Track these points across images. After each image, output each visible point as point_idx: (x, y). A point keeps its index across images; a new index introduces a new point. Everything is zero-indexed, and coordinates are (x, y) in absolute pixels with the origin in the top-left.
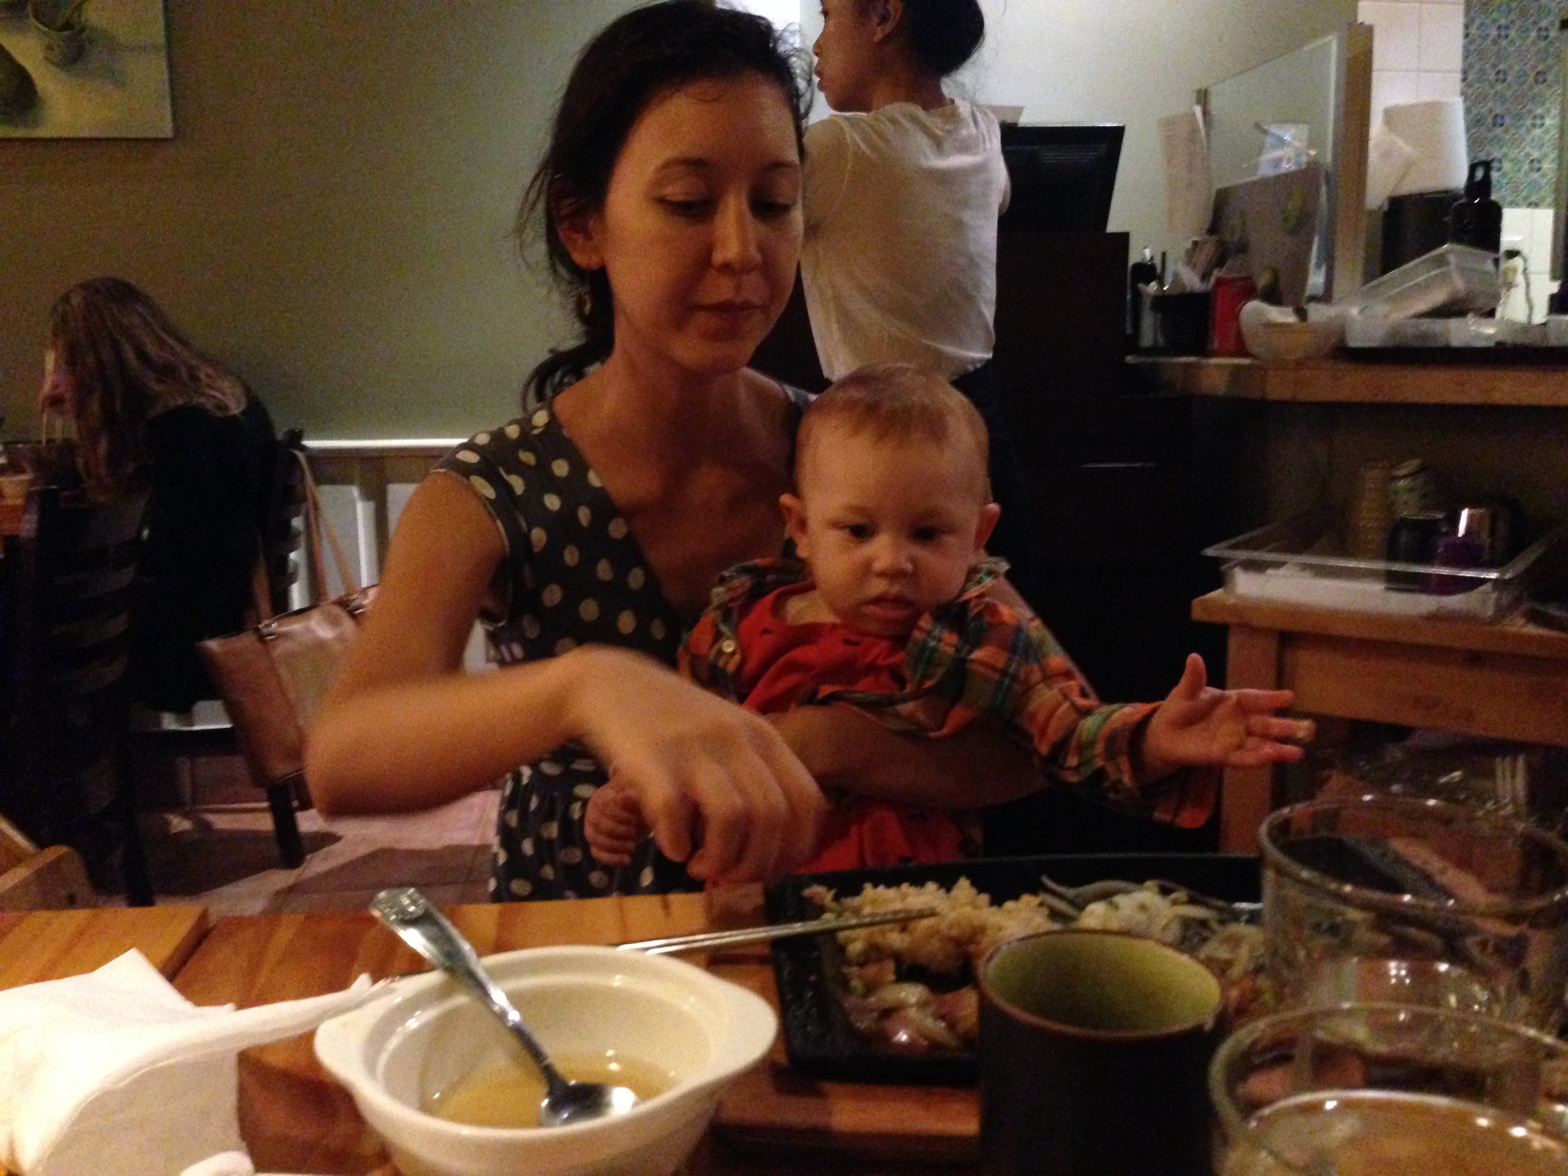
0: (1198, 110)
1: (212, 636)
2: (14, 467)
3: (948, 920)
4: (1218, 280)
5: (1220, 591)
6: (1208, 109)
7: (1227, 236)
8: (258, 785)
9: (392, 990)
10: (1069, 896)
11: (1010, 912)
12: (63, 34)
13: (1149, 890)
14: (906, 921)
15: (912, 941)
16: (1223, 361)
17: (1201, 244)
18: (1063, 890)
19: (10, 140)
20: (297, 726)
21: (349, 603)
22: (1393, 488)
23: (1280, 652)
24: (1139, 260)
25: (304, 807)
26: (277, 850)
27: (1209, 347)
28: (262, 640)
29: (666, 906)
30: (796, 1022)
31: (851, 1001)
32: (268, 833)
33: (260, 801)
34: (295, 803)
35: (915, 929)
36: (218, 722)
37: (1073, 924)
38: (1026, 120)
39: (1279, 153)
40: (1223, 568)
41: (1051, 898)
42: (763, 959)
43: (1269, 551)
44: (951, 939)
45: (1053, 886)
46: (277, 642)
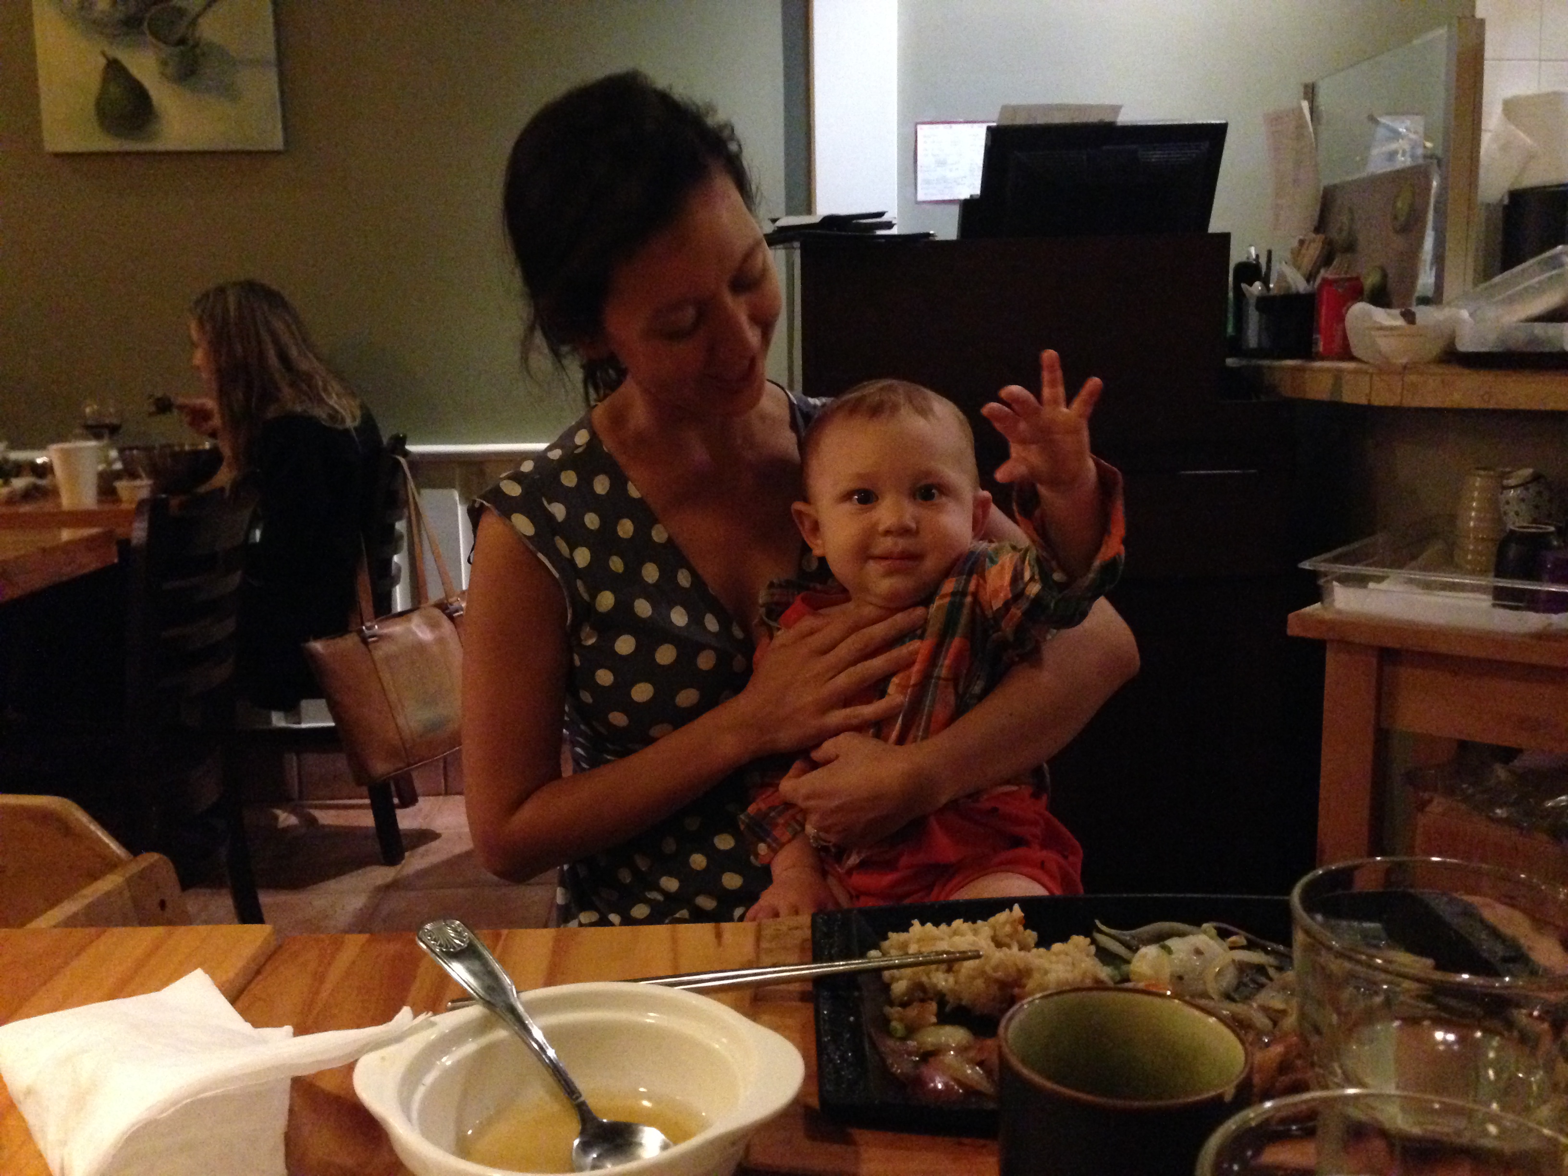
0: (1305, 105)
1: (317, 637)
2: (130, 473)
3: (994, 961)
4: (1325, 281)
5: (1318, 605)
6: (1316, 104)
7: (1334, 234)
8: (359, 783)
9: (433, 1024)
10: (1123, 937)
11: (1057, 954)
12: (177, 50)
13: (1205, 932)
14: (951, 962)
15: (956, 982)
16: (1327, 364)
17: (1307, 242)
18: (1113, 932)
19: (128, 154)
20: (396, 725)
21: (449, 606)
22: (1502, 498)
23: (1380, 669)
24: (1244, 259)
25: (405, 804)
26: (377, 847)
27: (1313, 350)
28: (364, 641)
29: (719, 935)
30: (831, 1066)
31: (890, 1043)
32: (367, 828)
33: (362, 798)
34: (396, 801)
35: (958, 971)
36: (323, 721)
37: (1125, 968)
38: (1125, 118)
39: (1394, 146)
40: (1321, 582)
41: (1101, 939)
42: (804, 997)
43: (1367, 565)
44: (997, 981)
45: (1104, 928)
46: (378, 644)
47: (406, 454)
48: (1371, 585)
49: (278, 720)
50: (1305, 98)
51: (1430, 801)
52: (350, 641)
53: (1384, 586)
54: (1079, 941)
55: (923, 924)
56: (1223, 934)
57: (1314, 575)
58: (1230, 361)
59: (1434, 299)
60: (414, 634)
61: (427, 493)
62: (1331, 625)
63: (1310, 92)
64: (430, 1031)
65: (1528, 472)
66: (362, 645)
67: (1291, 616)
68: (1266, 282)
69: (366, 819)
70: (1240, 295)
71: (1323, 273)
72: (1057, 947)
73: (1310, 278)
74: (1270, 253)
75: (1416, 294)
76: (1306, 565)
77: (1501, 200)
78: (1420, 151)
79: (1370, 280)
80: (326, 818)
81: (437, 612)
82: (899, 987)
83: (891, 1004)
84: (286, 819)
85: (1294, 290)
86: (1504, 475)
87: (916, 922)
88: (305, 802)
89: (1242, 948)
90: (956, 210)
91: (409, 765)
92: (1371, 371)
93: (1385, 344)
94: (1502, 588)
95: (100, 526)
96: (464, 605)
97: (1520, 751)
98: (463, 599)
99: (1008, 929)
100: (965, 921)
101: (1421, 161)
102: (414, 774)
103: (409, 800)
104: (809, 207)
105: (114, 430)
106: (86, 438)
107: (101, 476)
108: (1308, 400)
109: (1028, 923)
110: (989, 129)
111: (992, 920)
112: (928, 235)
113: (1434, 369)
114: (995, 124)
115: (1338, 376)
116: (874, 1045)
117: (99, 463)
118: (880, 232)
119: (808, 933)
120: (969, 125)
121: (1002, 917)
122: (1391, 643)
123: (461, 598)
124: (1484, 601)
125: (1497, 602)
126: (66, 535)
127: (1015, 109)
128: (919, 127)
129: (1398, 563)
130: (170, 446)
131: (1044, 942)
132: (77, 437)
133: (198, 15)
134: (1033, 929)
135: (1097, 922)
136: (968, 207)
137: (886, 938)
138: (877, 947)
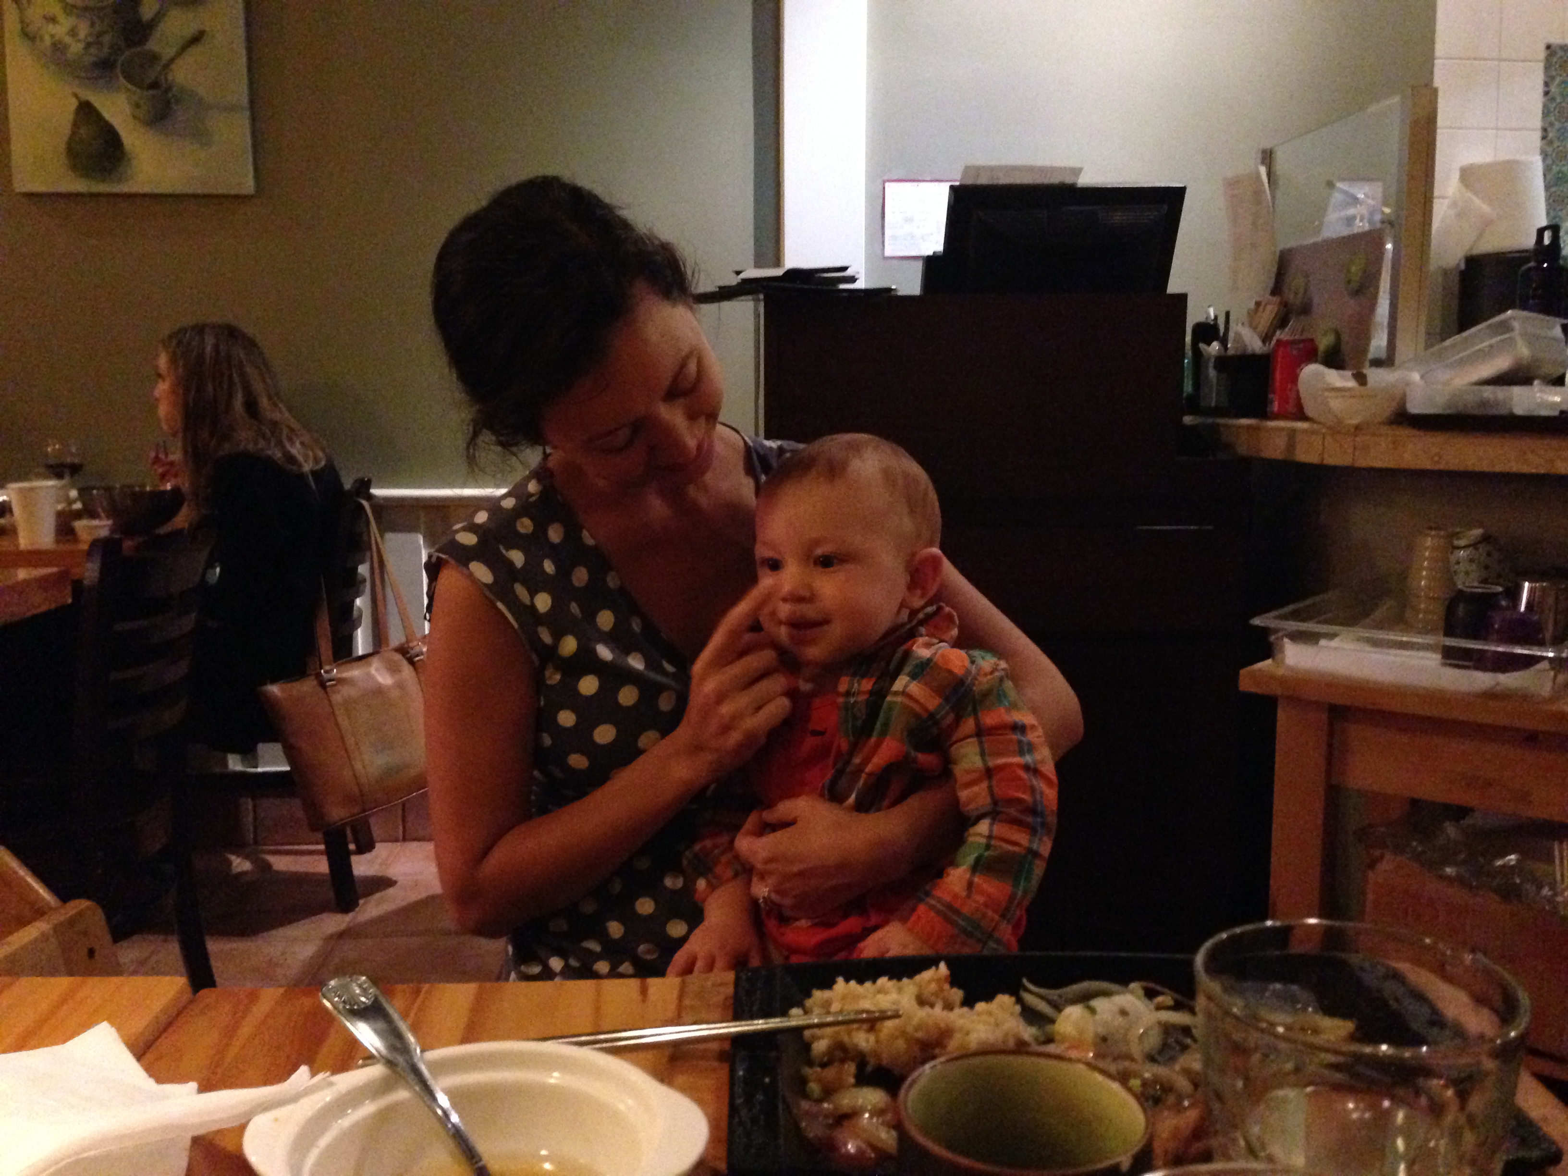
0: (1263, 170)
1: (273, 681)
2: (89, 512)
3: (915, 1021)
4: (1279, 342)
5: (1269, 662)
6: (1273, 170)
7: (1290, 297)
8: (314, 828)
9: (331, 1084)
10: (1050, 997)
11: (979, 1014)
12: (151, 92)
13: (1132, 992)
14: (872, 1022)
15: (877, 1041)
16: (1282, 424)
17: (1263, 304)
18: (1042, 991)
19: (98, 195)
20: (354, 770)
21: (409, 650)
22: (1453, 559)
23: (1331, 724)
24: (1201, 318)
25: (361, 851)
26: (331, 894)
27: (1268, 409)
28: (323, 684)
29: (644, 991)
30: (741, 1129)
31: (805, 1105)
32: (323, 875)
33: (317, 843)
34: (352, 847)
35: (880, 1031)
36: (278, 765)
37: (1049, 1028)
38: (1085, 180)
39: (1351, 211)
40: (1272, 638)
41: (1029, 998)
42: (722, 1056)
43: (1319, 622)
44: (918, 1041)
45: (1031, 987)
46: (337, 687)
47: (370, 498)
48: (1323, 642)
49: (235, 764)
50: (1263, 163)
51: (1382, 857)
52: (307, 686)
53: (1335, 643)
54: (1004, 1000)
55: (847, 980)
56: (1150, 994)
57: (1265, 632)
58: (1188, 420)
59: (1386, 362)
60: (372, 678)
61: (389, 536)
62: (1283, 681)
63: (1268, 157)
64: (326, 1092)
65: (1478, 532)
66: (319, 689)
67: (1243, 672)
68: (1224, 342)
69: (321, 866)
70: (1197, 354)
71: (1281, 335)
72: (981, 1006)
73: (1266, 338)
74: (1228, 314)
75: (1370, 356)
76: (1257, 621)
77: (1458, 265)
78: (1378, 217)
79: (1324, 342)
80: (281, 863)
81: (398, 657)
82: (820, 1046)
83: (810, 1063)
84: (240, 864)
85: (1249, 351)
86: (1456, 535)
87: (840, 980)
88: (261, 848)
89: (1169, 1008)
90: (919, 266)
91: (364, 811)
92: (1324, 431)
93: (1336, 404)
94: (1453, 648)
95: (56, 566)
96: (425, 649)
97: (1472, 810)
98: (424, 643)
99: (933, 986)
100: (890, 979)
101: (1378, 225)
102: (372, 821)
103: (365, 847)
104: (778, 261)
105: (75, 469)
106: (47, 477)
107: (60, 514)
108: (1263, 459)
109: (955, 980)
110: (952, 188)
111: (918, 978)
112: (889, 290)
113: (1384, 430)
114: (957, 183)
115: (1292, 434)
116: (788, 1109)
117: (58, 502)
118: (842, 286)
119: (730, 990)
120: (936, 184)
121: (927, 975)
122: (1339, 701)
123: (422, 643)
124: (1432, 660)
125: (1449, 662)
126: (22, 574)
127: (978, 169)
128: (887, 184)
129: (1350, 621)
130: (130, 487)
131: (969, 1002)
132: (39, 476)
133: (172, 60)
134: (960, 987)
135: (1025, 981)
136: (931, 263)
137: (809, 995)
138: (800, 1004)
